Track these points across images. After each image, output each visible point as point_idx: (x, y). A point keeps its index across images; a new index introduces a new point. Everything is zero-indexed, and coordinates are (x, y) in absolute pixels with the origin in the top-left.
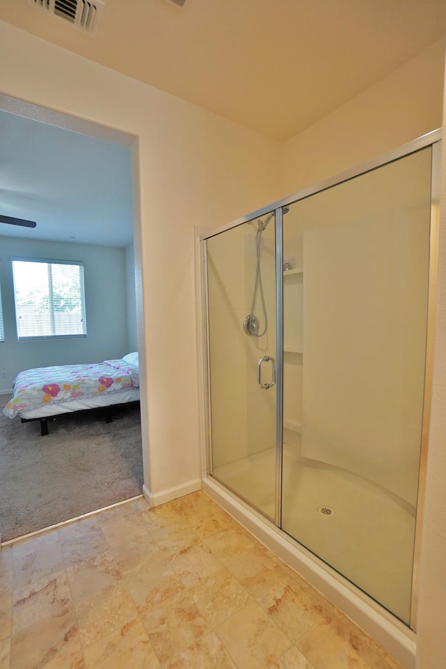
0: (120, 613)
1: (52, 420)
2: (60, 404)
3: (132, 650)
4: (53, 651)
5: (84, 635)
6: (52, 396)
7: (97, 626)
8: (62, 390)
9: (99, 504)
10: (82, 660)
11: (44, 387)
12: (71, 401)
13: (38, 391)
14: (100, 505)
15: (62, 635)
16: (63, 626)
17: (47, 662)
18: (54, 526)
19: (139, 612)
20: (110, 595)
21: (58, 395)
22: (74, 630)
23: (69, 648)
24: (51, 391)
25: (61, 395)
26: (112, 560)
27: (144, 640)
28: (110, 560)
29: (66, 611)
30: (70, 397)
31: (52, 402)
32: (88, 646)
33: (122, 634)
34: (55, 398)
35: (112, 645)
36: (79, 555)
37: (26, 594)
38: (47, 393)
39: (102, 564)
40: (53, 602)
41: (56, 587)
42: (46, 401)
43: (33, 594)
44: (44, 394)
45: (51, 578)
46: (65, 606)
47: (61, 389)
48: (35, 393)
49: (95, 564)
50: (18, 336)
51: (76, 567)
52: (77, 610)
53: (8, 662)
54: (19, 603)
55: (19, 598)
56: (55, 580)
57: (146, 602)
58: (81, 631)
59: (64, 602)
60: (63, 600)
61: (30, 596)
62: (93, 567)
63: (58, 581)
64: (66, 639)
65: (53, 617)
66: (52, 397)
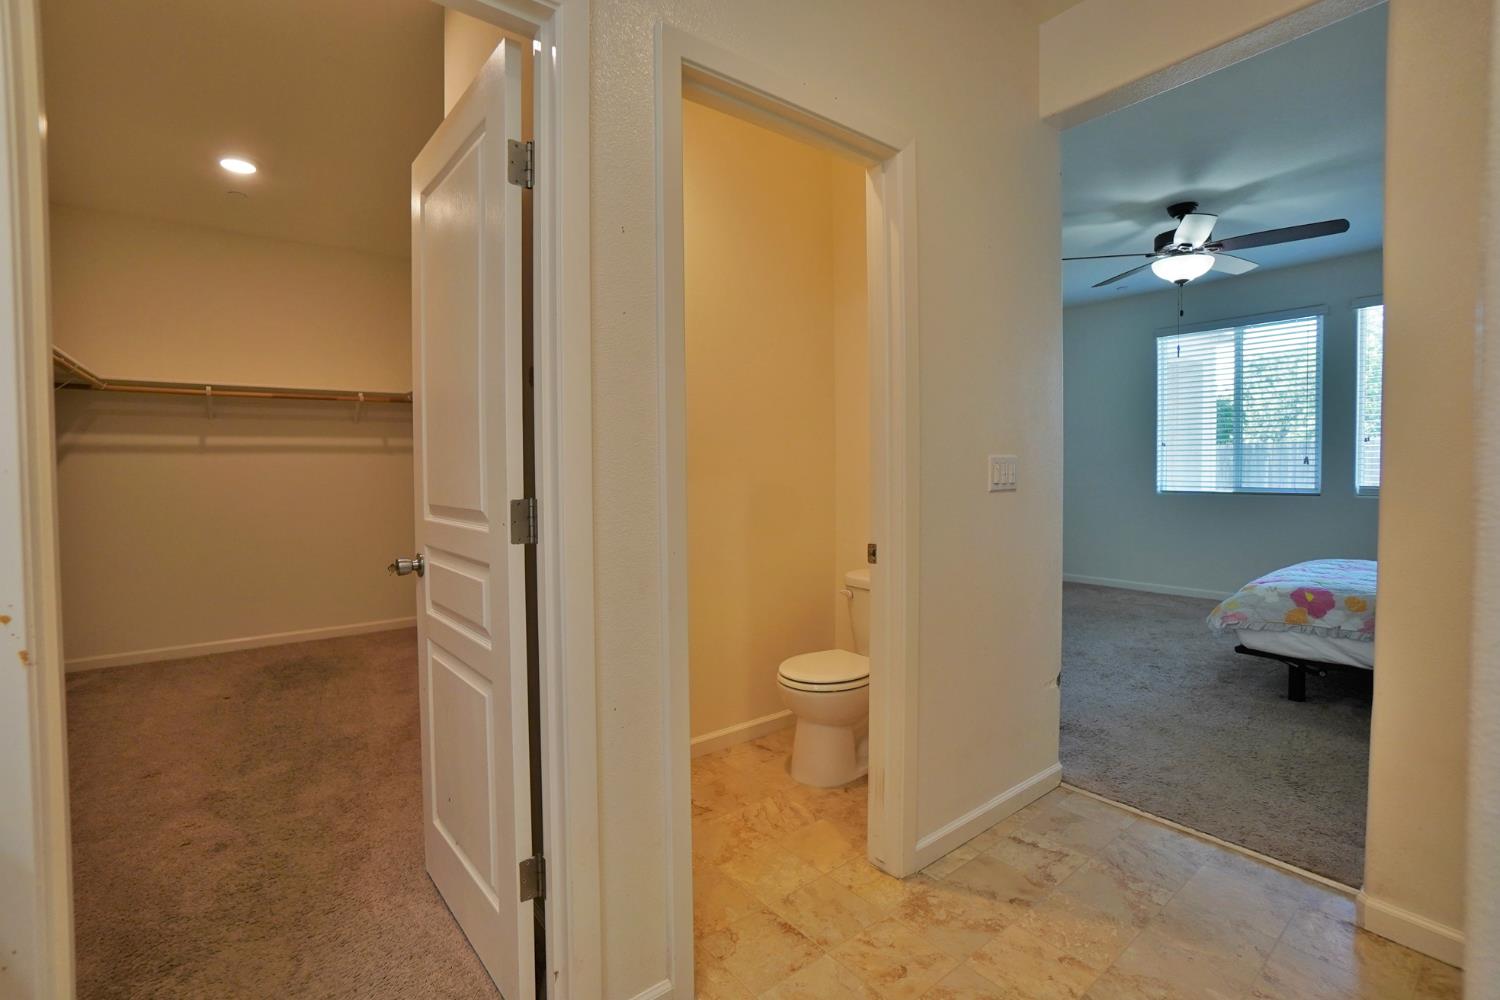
0: (1087, 946)
1: (1316, 673)
2: (1329, 638)
3: (1051, 978)
4: (993, 896)
5: (1029, 916)
6: (1309, 613)
7: (1049, 926)
8: (1339, 609)
9: (1242, 838)
10: (1002, 927)
11: (1296, 592)
12: (1359, 640)
13: (1280, 595)
14: (1243, 841)
15: (1014, 895)
16: (1023, 891)
17: (980, 895)
18: (1138, 811)
19: (1108, 971)
20: (1101, 924)
21: (1326, 617)
22: (1028, 904)
23: (1006, 910)
24: (1309, 603)
25: (1332, 618)
26: (1158, 904)
27: (1075, 991)
28: (1156, 901)
29: (1040, 885)
30: (1360, 631)
31: (1309, 629)
32: (1020, 926)
33: (1061, 960)
34: (1318, 623)
35: (1039, 952)
36: (1125, 861)
37: (1028, 840)
38: (1298, 606)
39: (1140, 894)
40: (1040, 868)
41: (1059, 861)
42: (1292, 624)
43: (1034, 845)
44: (1291, 605)
45: (1065, 850)
46: (1045, 882)
47: (1337, 604)
48: (1272, 599)
49: (1131, 885)
50: (1358, 485)
51: (1105, 867)
52: (1050, 896)
53: (961, 864)
54: (1014, 839)
55: (1019, 836)
56: (1067, 855)
57: (1133, 976)
58: (1031, 912)
59: (1049, 877)
60: (1049, 876)
61: (1028, 844)
62: (1123, 884)
63: (1067, 859)
64: (1012, 901)
65: (1025, 876)
66: (1310, 618)
